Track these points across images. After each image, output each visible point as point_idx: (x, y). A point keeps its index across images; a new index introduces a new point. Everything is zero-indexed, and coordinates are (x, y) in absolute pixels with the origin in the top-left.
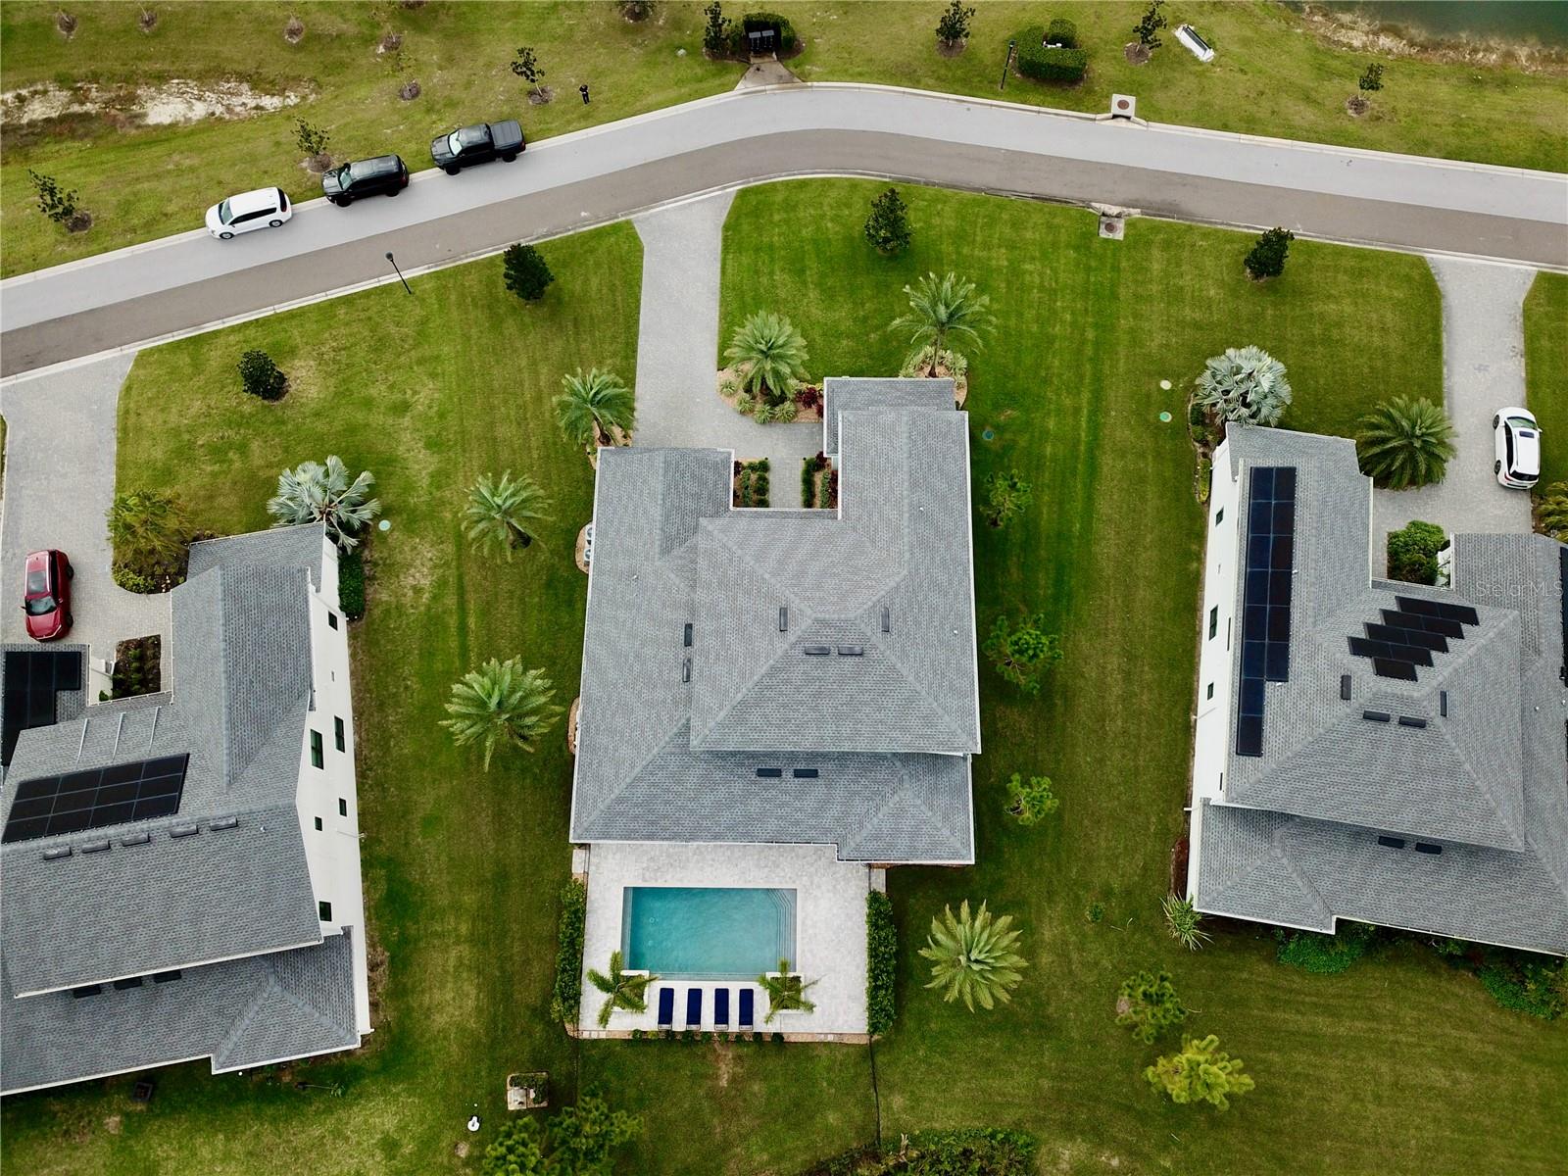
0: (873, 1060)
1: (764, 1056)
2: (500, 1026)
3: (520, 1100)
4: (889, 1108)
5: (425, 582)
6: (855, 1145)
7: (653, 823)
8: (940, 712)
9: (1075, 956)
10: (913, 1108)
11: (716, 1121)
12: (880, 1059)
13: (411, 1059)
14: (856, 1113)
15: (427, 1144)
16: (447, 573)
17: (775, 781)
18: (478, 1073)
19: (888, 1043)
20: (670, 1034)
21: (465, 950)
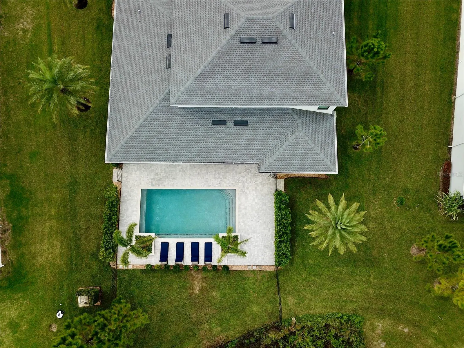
0: (277, 279)
1: (218, 277)
2: (74, 263)
3: (85, 301)
4: (286, 304)
5: (29, 27)
6: (268, 322)
7: (152, 152)
8: (324, 80)
9: (387, 224)
10: (299, 303)
11: (192, 311)
12: (281, 279)
13: (25, 281)
14: (269, 306)
15: (34, 325)
16: (41, 22)
17: (223, 127)
18: (62, 287)
19: (286, 270)
20: (167, 267)
21: (54, 223)
